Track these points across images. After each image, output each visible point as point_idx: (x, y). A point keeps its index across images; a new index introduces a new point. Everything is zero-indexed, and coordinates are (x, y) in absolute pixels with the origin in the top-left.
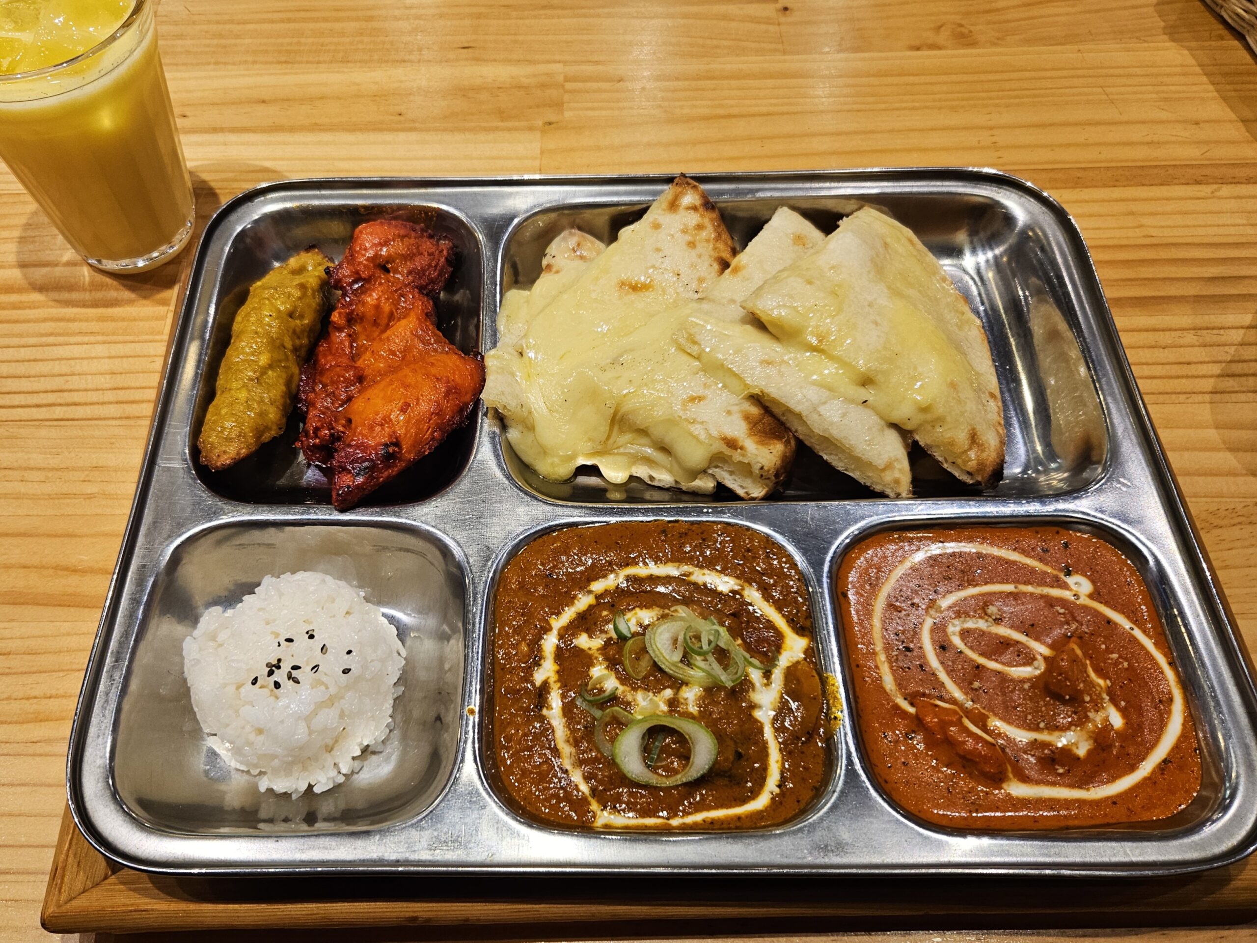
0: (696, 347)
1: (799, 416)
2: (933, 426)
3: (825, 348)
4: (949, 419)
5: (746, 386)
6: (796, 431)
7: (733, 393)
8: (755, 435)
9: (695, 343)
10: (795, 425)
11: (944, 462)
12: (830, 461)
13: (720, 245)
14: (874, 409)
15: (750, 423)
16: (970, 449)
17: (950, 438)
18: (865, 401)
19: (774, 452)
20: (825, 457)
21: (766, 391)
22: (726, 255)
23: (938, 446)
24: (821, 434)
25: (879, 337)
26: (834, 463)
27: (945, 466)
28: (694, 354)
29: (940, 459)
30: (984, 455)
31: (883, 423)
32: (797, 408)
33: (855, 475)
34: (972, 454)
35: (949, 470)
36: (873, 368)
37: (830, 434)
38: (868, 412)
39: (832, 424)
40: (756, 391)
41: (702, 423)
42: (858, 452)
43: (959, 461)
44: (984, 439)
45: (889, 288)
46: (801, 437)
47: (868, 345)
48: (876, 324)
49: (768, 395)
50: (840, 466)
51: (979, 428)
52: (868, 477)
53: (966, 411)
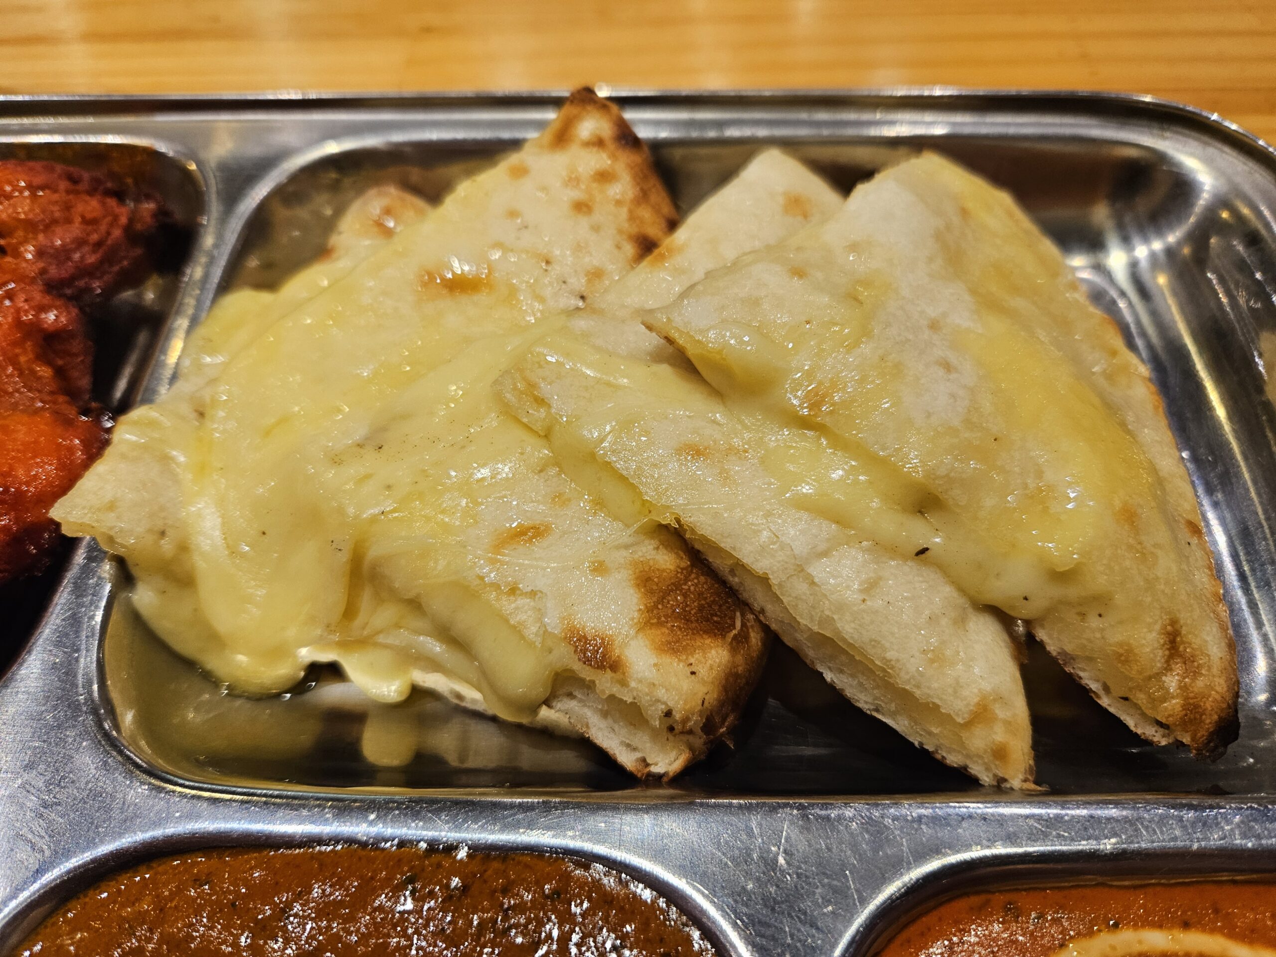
0: (542, 413)
1: (764, 581)
2: (1083, 615)
3: (828, 421)
4: (1119, 599)
5: (647, 506)
6: (762, 611)
7: (616, 518)
8: (660, 624)
9: (541, 402)
10: (759, 599)
11: (1101, 693)
12: (839, 685)
13: (646, 213)
14: (943, 569)
15: (651, 592)
16: (1168, 669)
17: (1121, 644)
18: (924, 551)
19: (702, 671)
20: (828, 676)
21: (686, 519)
22: (654, 230)
23: (1090, 659)
24: (816, 628)
25: (953, 396)
26: (849, 693)
27: (1104, 702)
28: (538, 427)
29: (1094, 686)
30: (1200, 683)
31: (962, 601)
32: (760, 565)
33: (900, 724)
34: (1172, 682)
35: (1112, 710)
36: (942, 471)
37: (838, 632)
38: (931, 575)
39: (841, 607)
40: (667, 519)
41: (533, 594)
42: (903, 680)
43: (1141, 698)
44: (1196, 642)
45: (973, 292)
46: (774, 626)
47: (929, 415)
48: (948, 367)
49: (693, 531)
50: (864, 700)
51: (1184, 617)
52: (930, 733)
53: (1157, 578)
